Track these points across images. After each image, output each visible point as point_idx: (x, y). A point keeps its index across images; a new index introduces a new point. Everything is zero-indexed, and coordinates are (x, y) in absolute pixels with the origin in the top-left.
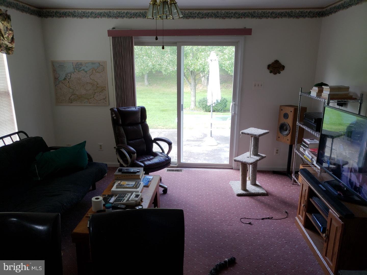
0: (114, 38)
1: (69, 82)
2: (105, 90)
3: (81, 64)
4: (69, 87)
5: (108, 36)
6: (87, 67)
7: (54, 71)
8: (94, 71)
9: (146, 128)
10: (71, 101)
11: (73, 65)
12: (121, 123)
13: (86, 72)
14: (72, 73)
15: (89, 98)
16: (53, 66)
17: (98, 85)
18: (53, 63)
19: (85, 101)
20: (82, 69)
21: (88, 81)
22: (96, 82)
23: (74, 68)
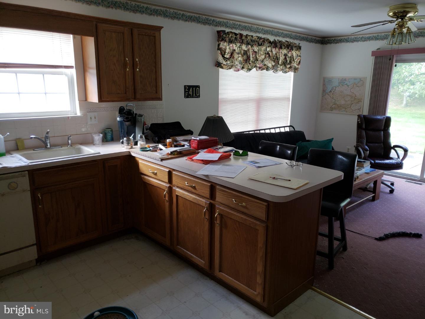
0: (376, 58)
1: (333, 94)
2: (361, 102)
3: (345, 80)
4: (332, 98)
5: (372, 56)
6: (349, 82)
7: (324, 85)
8: (355, 86)
9: (387, 135)
10: (332, 109)
11: (339, 81)
12: (364, 127)
13: (348, 86)
14: (337, 87)
15: (347, 108)
16: (324, 81)
17: (356, 97)
18: (324, 79)
19: (342, 110)
20: (345, 84)
21: (348, 94)
22: (355, 95)
23: (339, 83)
